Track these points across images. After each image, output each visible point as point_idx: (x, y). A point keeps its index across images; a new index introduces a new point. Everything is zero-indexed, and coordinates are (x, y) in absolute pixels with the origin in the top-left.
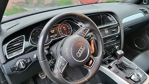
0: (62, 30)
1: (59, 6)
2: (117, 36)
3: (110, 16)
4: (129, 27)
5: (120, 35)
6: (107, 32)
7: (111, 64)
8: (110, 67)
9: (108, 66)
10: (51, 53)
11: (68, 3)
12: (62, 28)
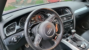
0: (38, 18)
1: (36, 4)
2: (71, 21)
3: (67, 9)
4: (79, 16)
5: (73, 21)
6: (65, 19)
7: (68, 38)
8: (67, 40)
9: (66, 39)
10: (32, 32)
11: (41, 2)
12: (38, 17)
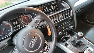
0: (24, 20)
2: (71, 19)
3: (63, 3)
4: (81, 9)
5: (73, 17)
6: (61, 16)
7: (67, 42)
8: (66, 45)
12: (24, 18)
